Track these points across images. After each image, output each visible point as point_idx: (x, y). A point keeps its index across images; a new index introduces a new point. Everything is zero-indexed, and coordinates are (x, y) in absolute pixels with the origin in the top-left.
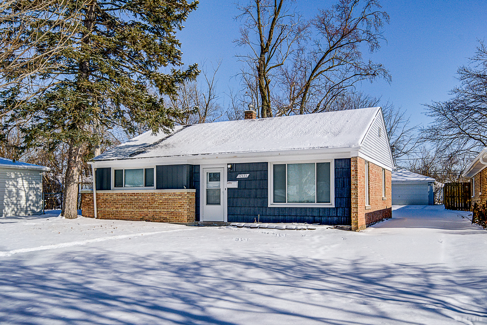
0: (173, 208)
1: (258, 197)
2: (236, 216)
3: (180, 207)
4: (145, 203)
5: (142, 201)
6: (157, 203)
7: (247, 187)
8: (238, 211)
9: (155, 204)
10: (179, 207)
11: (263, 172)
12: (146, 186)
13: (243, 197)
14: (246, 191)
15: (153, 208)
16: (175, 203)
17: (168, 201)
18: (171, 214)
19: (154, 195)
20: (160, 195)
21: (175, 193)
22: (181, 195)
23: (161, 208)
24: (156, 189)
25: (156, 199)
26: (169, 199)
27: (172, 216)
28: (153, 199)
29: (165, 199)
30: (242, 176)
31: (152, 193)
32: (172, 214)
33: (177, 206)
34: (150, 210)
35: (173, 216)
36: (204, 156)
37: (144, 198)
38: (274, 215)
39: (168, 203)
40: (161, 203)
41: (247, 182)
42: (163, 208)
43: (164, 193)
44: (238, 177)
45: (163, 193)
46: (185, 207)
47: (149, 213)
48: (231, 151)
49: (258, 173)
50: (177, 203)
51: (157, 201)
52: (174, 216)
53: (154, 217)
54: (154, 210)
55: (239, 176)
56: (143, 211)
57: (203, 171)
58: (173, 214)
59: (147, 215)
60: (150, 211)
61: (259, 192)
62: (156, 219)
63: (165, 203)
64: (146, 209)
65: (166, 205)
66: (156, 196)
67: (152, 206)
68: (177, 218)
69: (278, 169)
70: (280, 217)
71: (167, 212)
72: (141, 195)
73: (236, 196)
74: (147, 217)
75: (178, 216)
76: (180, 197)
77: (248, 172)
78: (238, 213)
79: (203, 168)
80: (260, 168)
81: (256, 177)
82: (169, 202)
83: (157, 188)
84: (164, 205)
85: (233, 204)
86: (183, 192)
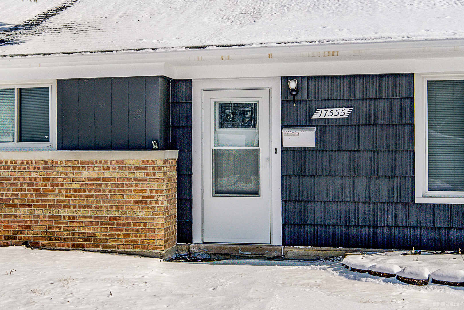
0: (117, 208)
1: (380, 173)
2: (310, 229)
3: (141, 202)
4: (21, 190)
5: (11, 185)
6: (63, 192)
7: (344, 146)
8: (317, 214)
9: (57, 195)
10: (136, 202)
11: (396, 102)
12: (20, 140)
13: (332, 173)
14: (343, 157)
15: (50, 206)
16: (123, 191)
17: (100, 185)
18: (108, 224)
19: (52, 168)
20: (74, 168)
21: (122, 162)
22: (145, 168)
23: (74, 207)
24: (58, 149)
25: (60, 180)
26: (104, 179)
27: (112, 229)
28: (48, 180)
29: (90, 179)
30: (329, 113)
31: (46, 162)
32: (112, 225)
33: (129, 202)
34: (38, 212)
35: (117, 230)
36: (226, 52)
37: (18, 175)
38: (434, 228)
39: (99, 191)
40: (75, 191)
41: (344, 129)
42: (84, 207)
43: (88, 163)
44: (316, 116)
45: (82, 162)
46: (157, 203)
47: (36, 222)
48: (321, 38)
49: (381, 104)
50: (130, 191)
51: (62, 185)
52: (121, 230)
53: (53, 233)
54: (53, 212)
55: (321, 114)
56: (15, 216)
57: (202, 99)
58: (118, 224)
59: (29, 227)
60: (38, 216)
61: (384, 160)
62: (58, 239)
63: (90, 191)
64: (26, 210)
65: (91, 196)
66: (61, 169)
67: (43, 201)
68: (129, 235)
69: (442, 95)
70: (453, 232)
71: (96, 218)
72: (9, 168)
73: (310, 169)
74: (28, 234)
75: (133, 230)
76: (140, 175)
77: (349, 104)
78: (317, 221)
79: (203, 90)
80: (386, 90)
81: (376, 117)
82: (103, 187)
83: (61, 147)
84: (87, 196)
85: (300, 192)
86: (150, 159)
